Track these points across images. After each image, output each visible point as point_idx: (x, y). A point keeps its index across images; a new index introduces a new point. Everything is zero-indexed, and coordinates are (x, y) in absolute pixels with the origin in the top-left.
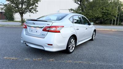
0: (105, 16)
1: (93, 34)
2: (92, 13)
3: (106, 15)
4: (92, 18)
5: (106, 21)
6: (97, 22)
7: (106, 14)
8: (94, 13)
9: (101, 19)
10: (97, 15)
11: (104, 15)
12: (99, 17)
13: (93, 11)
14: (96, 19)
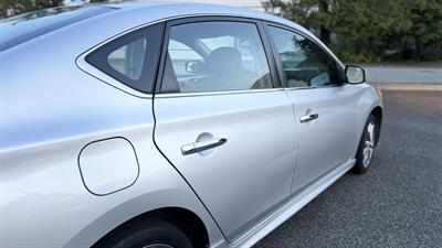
0: (423, 28)
1: (365, 135)
2: (365, 13)
3: (428, 23)
4: (369, 35)
5: (428, 49)
6: (389, 52)
7: (430, 18)
8: (375, 16)
9: (404, 39)
10: (391, 21)
11: (421, 21)
12: (398, 29)
13: (369, 6)
14: (383, 40)
